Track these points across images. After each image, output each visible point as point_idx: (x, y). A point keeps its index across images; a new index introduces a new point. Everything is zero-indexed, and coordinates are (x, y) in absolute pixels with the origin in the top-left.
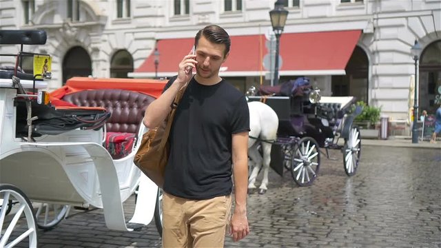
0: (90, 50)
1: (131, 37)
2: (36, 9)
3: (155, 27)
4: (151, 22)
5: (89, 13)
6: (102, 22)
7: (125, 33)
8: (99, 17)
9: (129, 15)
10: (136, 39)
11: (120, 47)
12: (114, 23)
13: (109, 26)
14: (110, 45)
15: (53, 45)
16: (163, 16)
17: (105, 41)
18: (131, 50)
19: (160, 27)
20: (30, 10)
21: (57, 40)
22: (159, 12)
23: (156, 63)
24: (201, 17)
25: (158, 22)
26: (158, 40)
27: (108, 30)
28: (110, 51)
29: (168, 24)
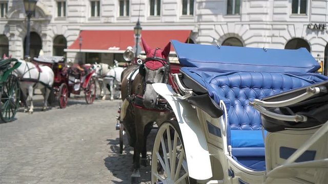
0: (41, 35)
1: (66, 28)
2: (9, 9)
3: (80, 23)
4: (78, 20)
5: (41, 13)
6: (49, 19)
7: (63, 25)
8: (47, 16)
9: (65, 15)
10: (69, 30)
11: (60, 33)
12: (56, 19)
13: (53, 21)
14: (54, 32)
15: (18, 31)
16: (84, 17)
17: (50, 30)
18: (66, 36)
19: (83, 23)
20: (4, 9)
21: (21, 28)
22: (82, 14)
23: (80, 45)
24: (106, 19)
25: (82, 20)
26: (81, 31)
27: (53, 23)
28: (53, 36)
29: (87, 21)
